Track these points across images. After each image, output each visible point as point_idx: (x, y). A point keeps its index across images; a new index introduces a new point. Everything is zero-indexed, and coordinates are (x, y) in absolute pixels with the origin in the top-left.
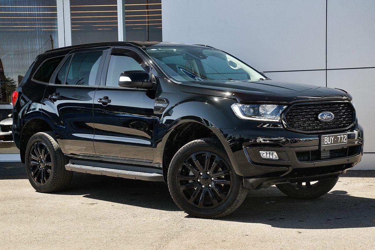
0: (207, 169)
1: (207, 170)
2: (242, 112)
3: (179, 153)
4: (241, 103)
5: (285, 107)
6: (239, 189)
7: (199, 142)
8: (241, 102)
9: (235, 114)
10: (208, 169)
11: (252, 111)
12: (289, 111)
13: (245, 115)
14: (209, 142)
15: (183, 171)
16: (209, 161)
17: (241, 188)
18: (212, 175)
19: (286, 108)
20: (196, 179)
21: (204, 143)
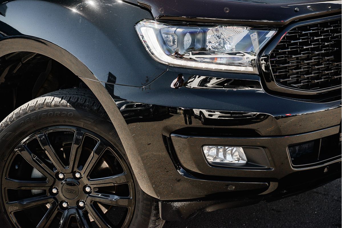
0: (76, 165)
1: (76, 169)
2: (164, 43)
3: (6, 126)
4: (161, 20)
5: (271, 34)
6: (149, 218)
7: (55, 105)
8: (160, 17)
9: (147, 49)
10: (78, 167)
11: (188, 40)
12: (281, 42)
13: (169, 52)
14: (82, 105)
15: (17, 167)
16: (80, 150)
17: (153, 218)
18: (85, 181)
19: (274, 38)
20: (47, 189)
21: (69, 108)
